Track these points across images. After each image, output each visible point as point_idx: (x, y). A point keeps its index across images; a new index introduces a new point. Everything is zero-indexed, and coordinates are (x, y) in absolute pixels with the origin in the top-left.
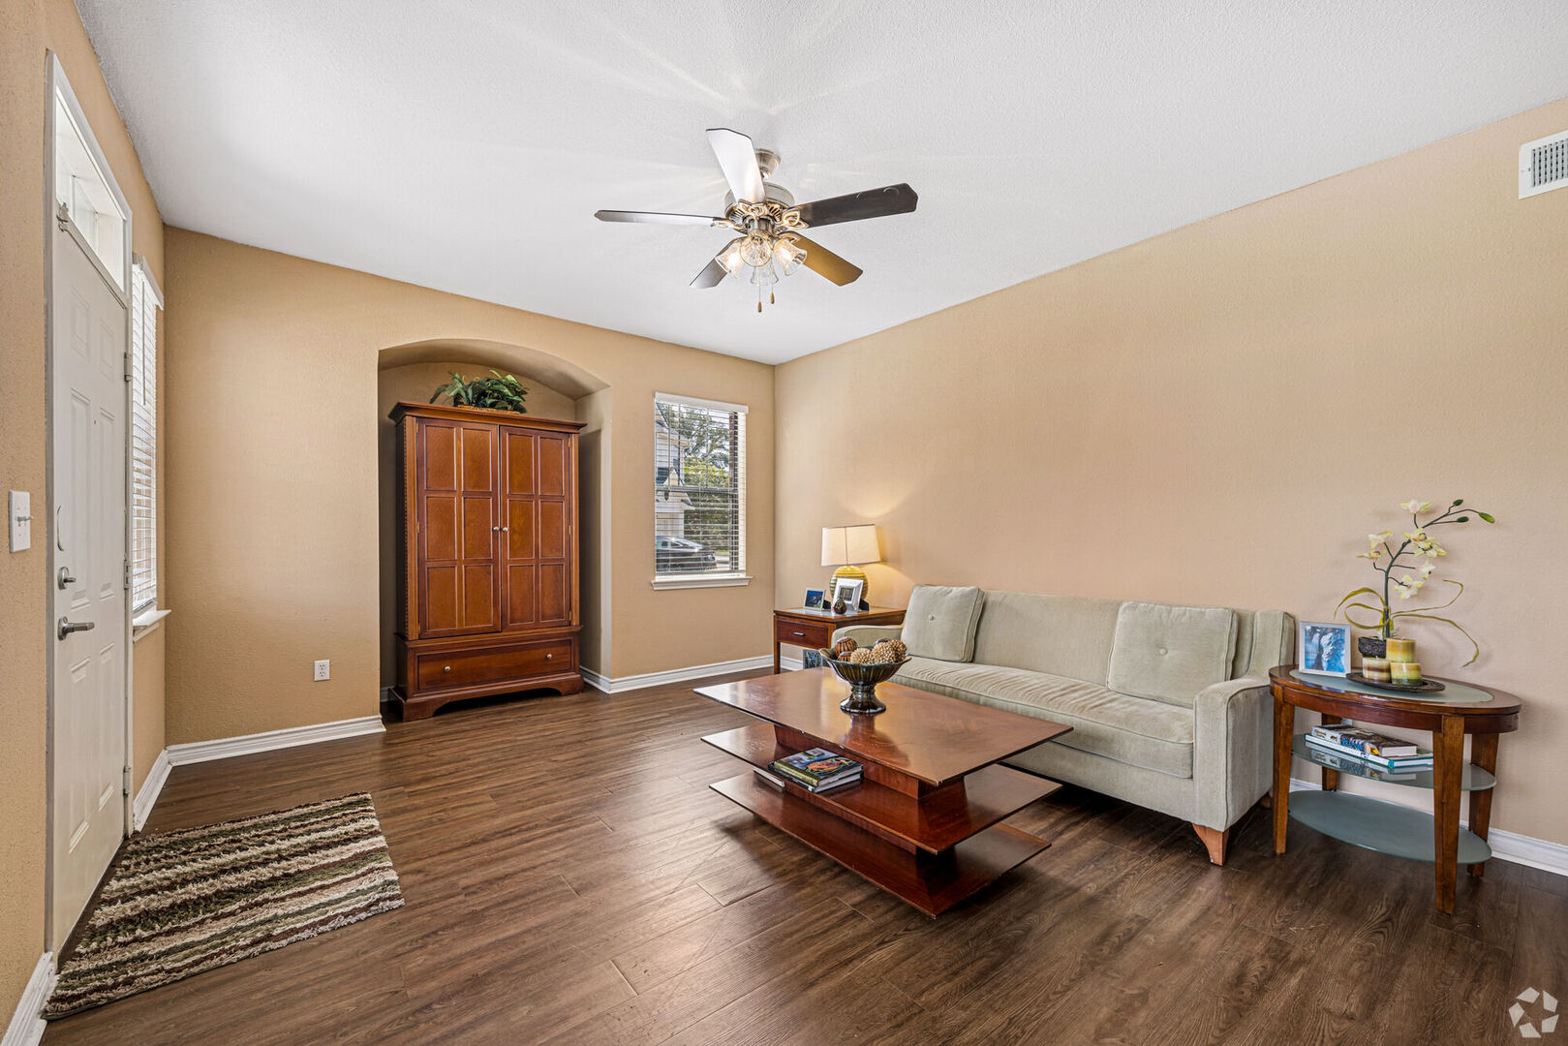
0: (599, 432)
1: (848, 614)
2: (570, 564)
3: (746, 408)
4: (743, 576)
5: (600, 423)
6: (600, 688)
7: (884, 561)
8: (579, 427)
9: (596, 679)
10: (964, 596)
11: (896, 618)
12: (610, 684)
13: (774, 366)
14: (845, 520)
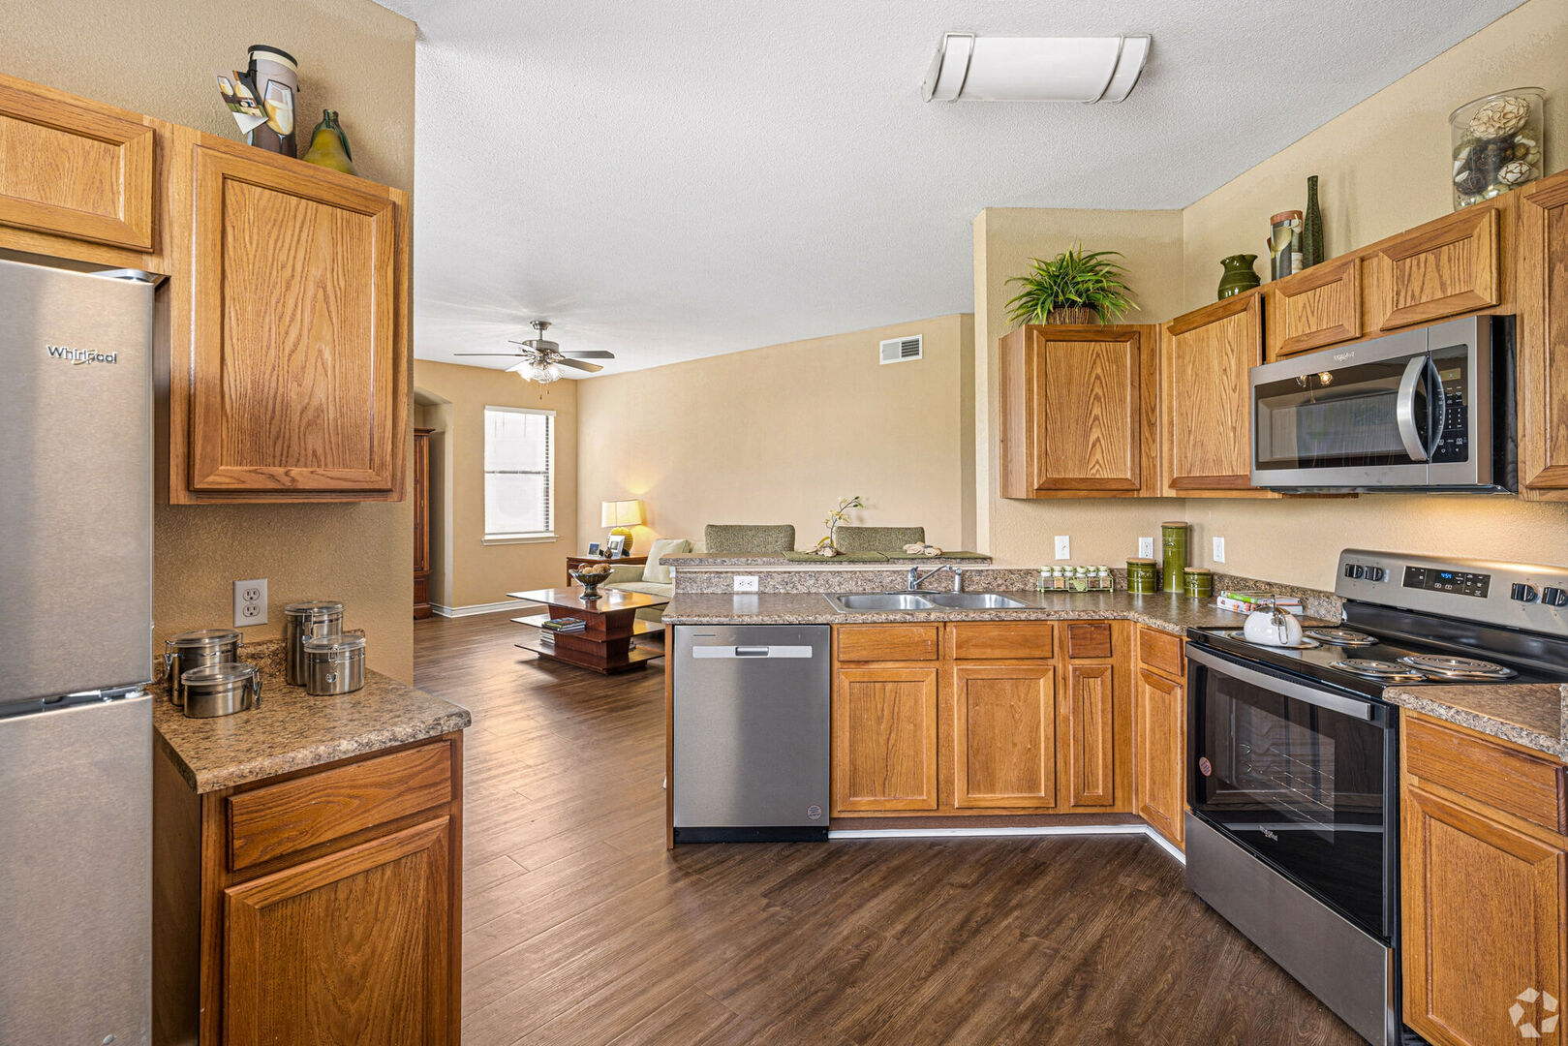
0: (443, 433)
1: (613, 558)
2: (423, 527)
3: (555, 412)
4: (552, 535)
5: (446, 426)
6: (444, 615)
7: (644, 523)
8: (428, 431)
9: (441, 609)
10: (678, 545)
11: (643, 561)
12: (451, 612)
13: (576, 381)
14: (618, 496)
